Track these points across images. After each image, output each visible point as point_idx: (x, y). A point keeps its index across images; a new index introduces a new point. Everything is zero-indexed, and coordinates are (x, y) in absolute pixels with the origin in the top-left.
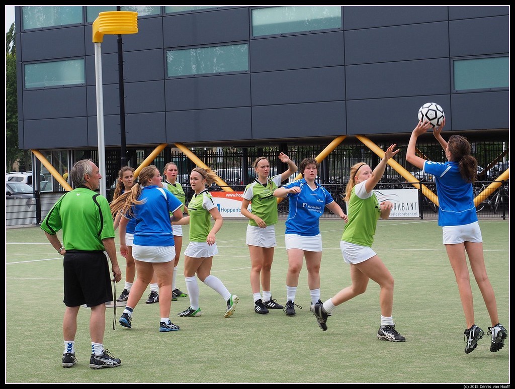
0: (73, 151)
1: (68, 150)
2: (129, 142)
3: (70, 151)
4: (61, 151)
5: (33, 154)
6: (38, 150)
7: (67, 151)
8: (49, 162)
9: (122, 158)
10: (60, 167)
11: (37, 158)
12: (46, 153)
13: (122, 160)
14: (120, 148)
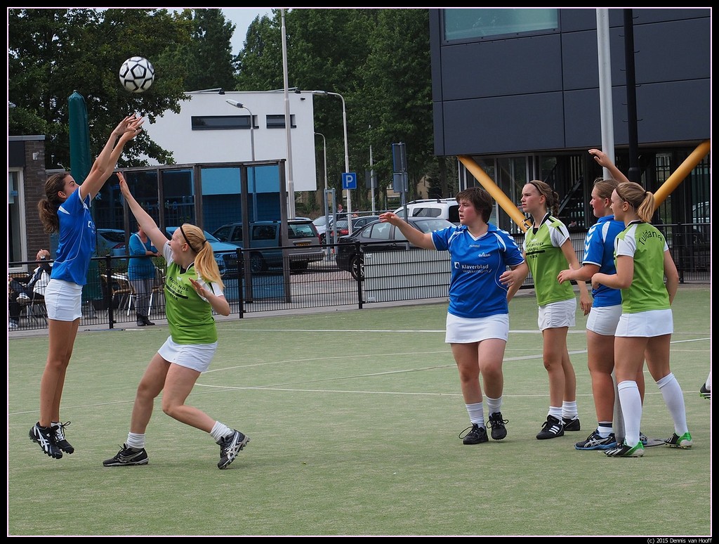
0: (537, 158)
1: (527, 155)
2: (644, 139)
3: (530, 158)
4: (515, 158)
5: (462, 165)
6: (470, 157)
7: (524, 158)
8: (492, 178)
9: (631, 169)
10: (512, 190)
11: (469, 174)
12: (485, 162)
13: (631, 172)
14: (627, 149)
